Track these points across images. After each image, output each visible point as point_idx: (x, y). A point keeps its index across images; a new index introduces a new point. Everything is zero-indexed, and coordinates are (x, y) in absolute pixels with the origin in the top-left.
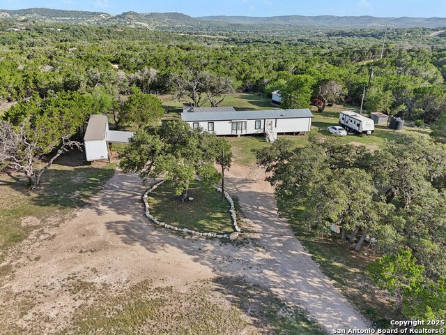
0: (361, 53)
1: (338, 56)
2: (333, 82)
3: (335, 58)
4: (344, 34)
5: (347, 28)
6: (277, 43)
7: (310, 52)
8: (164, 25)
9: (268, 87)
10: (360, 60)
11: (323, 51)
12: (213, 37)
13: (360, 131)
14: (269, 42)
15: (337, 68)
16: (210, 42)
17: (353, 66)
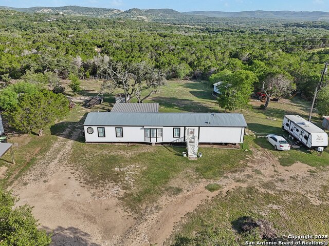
0: (313, 42)
1: (291, 44)
2: (280, 76)
3: (289, 46)
4: (298, 25)
5: (302, 20)
6: (242, 32)
7: (267, 40)
8: (158, 18)
9: (213, 76)
10: (312, 48)
11: (278, 40)
12: (192, 27)
13: (308, 145)
14: (236, 31)
15: (289, 55)
16: (187, 30)
17: (305, 54)
